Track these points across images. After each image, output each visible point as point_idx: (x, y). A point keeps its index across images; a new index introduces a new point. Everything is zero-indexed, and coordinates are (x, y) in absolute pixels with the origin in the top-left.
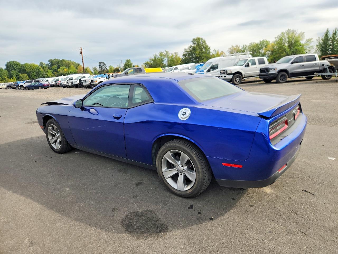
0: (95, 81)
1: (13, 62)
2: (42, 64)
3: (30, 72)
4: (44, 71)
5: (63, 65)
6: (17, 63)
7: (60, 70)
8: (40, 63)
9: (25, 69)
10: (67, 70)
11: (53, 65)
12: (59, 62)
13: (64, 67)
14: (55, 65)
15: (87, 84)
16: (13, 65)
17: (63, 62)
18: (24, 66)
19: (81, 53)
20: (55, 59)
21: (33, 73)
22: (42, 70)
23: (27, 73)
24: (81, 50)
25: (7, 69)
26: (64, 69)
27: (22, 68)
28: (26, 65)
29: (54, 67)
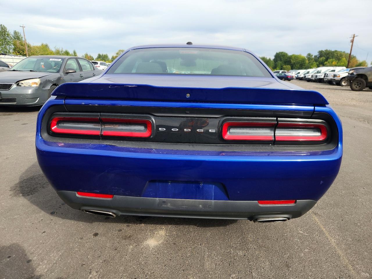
0: (338, 76)
1: (282, 52)
2: (310, 55)
3: (294, 63)
4: (309, 63)
5: (333, 57)
6: (285, 54)
7: (327, 62)
8: (308, 55)
9: (290, 61)
10: (336, 63)
11: (322, 57)
12: (329, 53)
13: (334, 59)
14: (324, 56)
15: (328, 79)
16: (281, 55)
17: (335, 54)
18: (290, 57)
19: (352, 41)
20: (326, 51)
21: (296, 65)
22: (307, 62)
23: (292, 64)
24: (354, 37)
25: (274, 60)
26: (333, 61)
27: (288, 59)
28: (293, 57)
29: (321, 59)
